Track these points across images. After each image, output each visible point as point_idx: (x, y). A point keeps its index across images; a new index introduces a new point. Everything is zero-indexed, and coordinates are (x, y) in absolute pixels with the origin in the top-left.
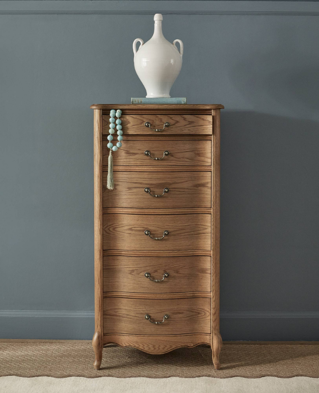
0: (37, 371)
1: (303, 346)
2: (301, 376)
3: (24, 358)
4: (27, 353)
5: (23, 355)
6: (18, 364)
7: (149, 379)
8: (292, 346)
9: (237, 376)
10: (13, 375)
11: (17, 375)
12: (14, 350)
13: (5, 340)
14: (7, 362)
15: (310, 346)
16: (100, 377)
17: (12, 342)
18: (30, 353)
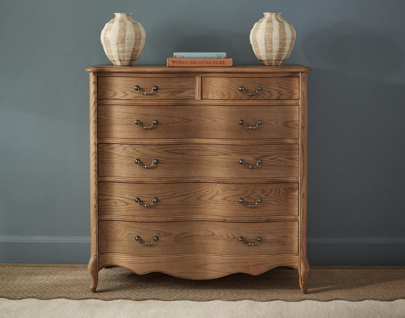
0: (86, 294)
1: (342, 270)
2: (340, 299)
3: (74, 282)
4: (76, 277)
5: (72, 280)
6: (68, 288)
7: (193, 302)
8: (331, 270)
9: (278, 300)
10: (62, 298)
11: (66, 298)
12: (64, 274)
13: (56, 265)
14: (57, 286)
15: (349, 270)
16: (146, 300)
17: (62, 267)
18: (79, 277)
